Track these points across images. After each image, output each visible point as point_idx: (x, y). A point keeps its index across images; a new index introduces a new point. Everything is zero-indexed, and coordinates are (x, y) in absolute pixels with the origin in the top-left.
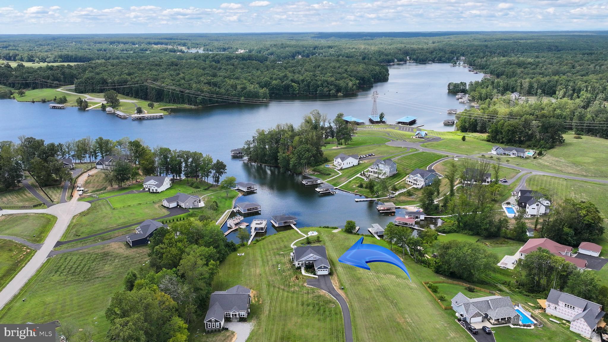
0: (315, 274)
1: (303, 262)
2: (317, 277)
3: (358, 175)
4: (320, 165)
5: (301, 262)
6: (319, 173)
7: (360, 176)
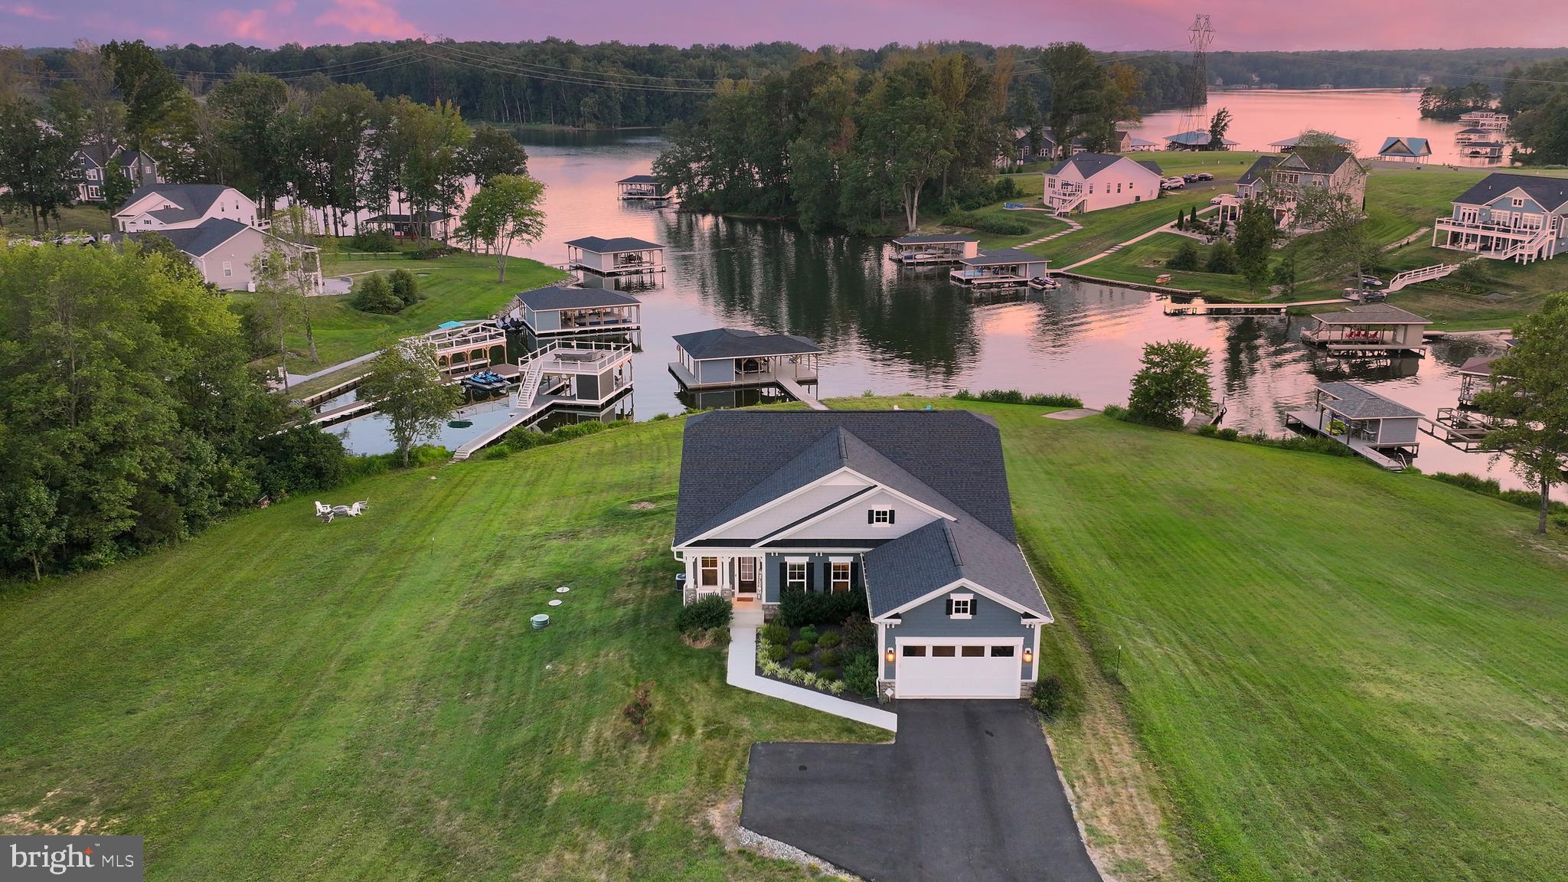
0: (865, 692)
1: (757, 552)
2: (888, 721)
3: (1165, 228)
4: (979, 206)
5: (723, 555)
6: (970, 231)
7: (1176, 231)
